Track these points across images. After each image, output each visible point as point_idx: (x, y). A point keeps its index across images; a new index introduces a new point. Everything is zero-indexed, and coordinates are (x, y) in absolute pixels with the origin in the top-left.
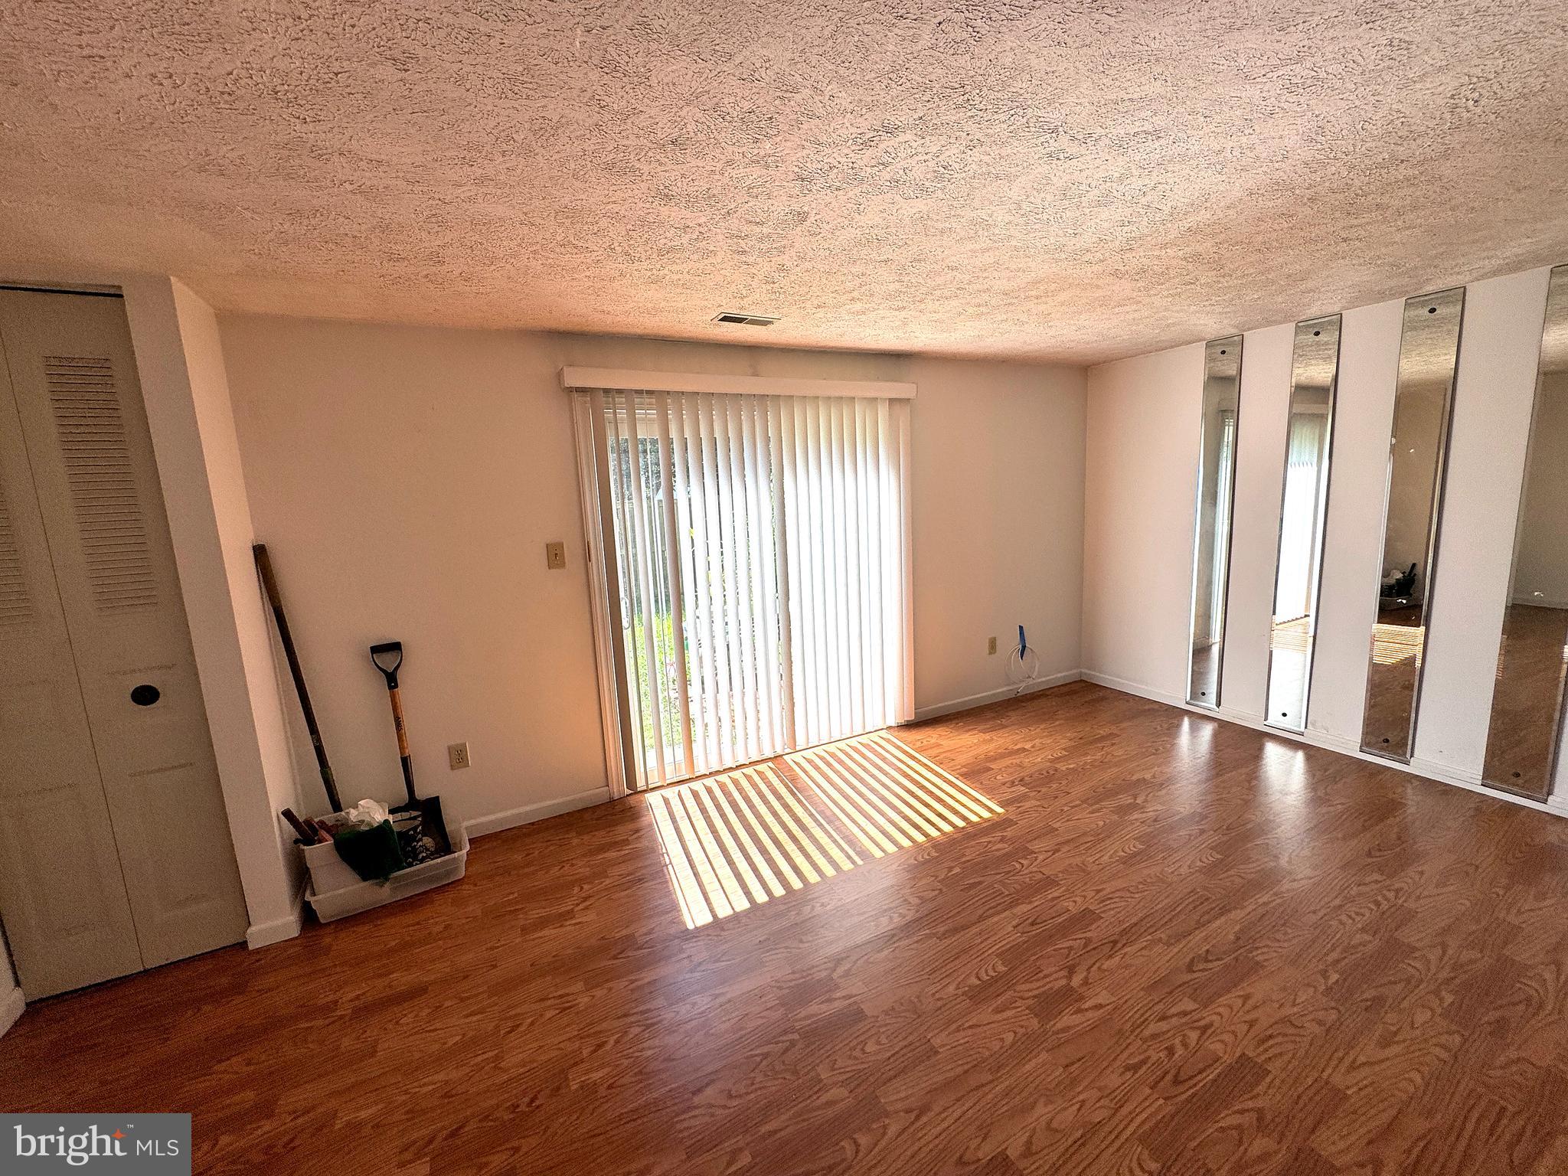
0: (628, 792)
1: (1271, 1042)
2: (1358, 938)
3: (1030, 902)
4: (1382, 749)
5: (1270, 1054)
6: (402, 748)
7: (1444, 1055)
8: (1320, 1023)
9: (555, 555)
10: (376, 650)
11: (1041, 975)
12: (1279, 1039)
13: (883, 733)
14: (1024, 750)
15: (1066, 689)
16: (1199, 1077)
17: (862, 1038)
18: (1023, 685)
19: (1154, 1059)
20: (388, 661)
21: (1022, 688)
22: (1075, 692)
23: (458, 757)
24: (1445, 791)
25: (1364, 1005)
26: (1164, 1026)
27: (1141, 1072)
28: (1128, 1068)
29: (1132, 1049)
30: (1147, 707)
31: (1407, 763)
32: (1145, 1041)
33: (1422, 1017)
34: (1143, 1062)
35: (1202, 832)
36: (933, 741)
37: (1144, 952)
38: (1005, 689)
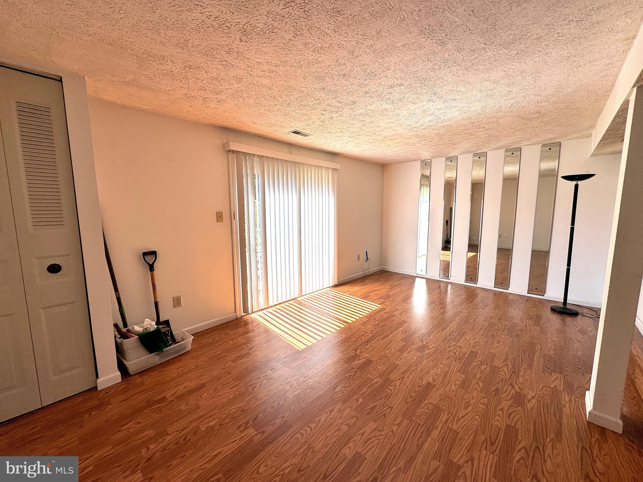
0: (243, 314)
1: (475, 347)
2: (483, 323)
3: (402, 327)
4: (470, 281)
5: (476, 349)
6: (155, 297)
7: (510, 343)
8: (484, 341)
9: (219, 217)
10: (145, 254)
11: (415, 343)
12: (477, 346)
13: (328, 289)
14: (377, 290)
15: (379, 273)
16: (464, 357)
17: (376, 366)
18: (367, 271)
19: (452, 356)
20: (150, 259)
21: (367, 272)
22: (381, 274)
23: (177, 302)
24: (487, 290)
25: (491, 336)
26: (450, 349)
27: (451, 359)
28: (447, 359)
29: (446, 355)
30: (405, 276)
31: (477, 284)
32: (448, 352)
33: (503, 336)
34: (450, 356)
35: (437, 305)
36: (346, 290)
37: (437, 334)
38: (362, 273)
